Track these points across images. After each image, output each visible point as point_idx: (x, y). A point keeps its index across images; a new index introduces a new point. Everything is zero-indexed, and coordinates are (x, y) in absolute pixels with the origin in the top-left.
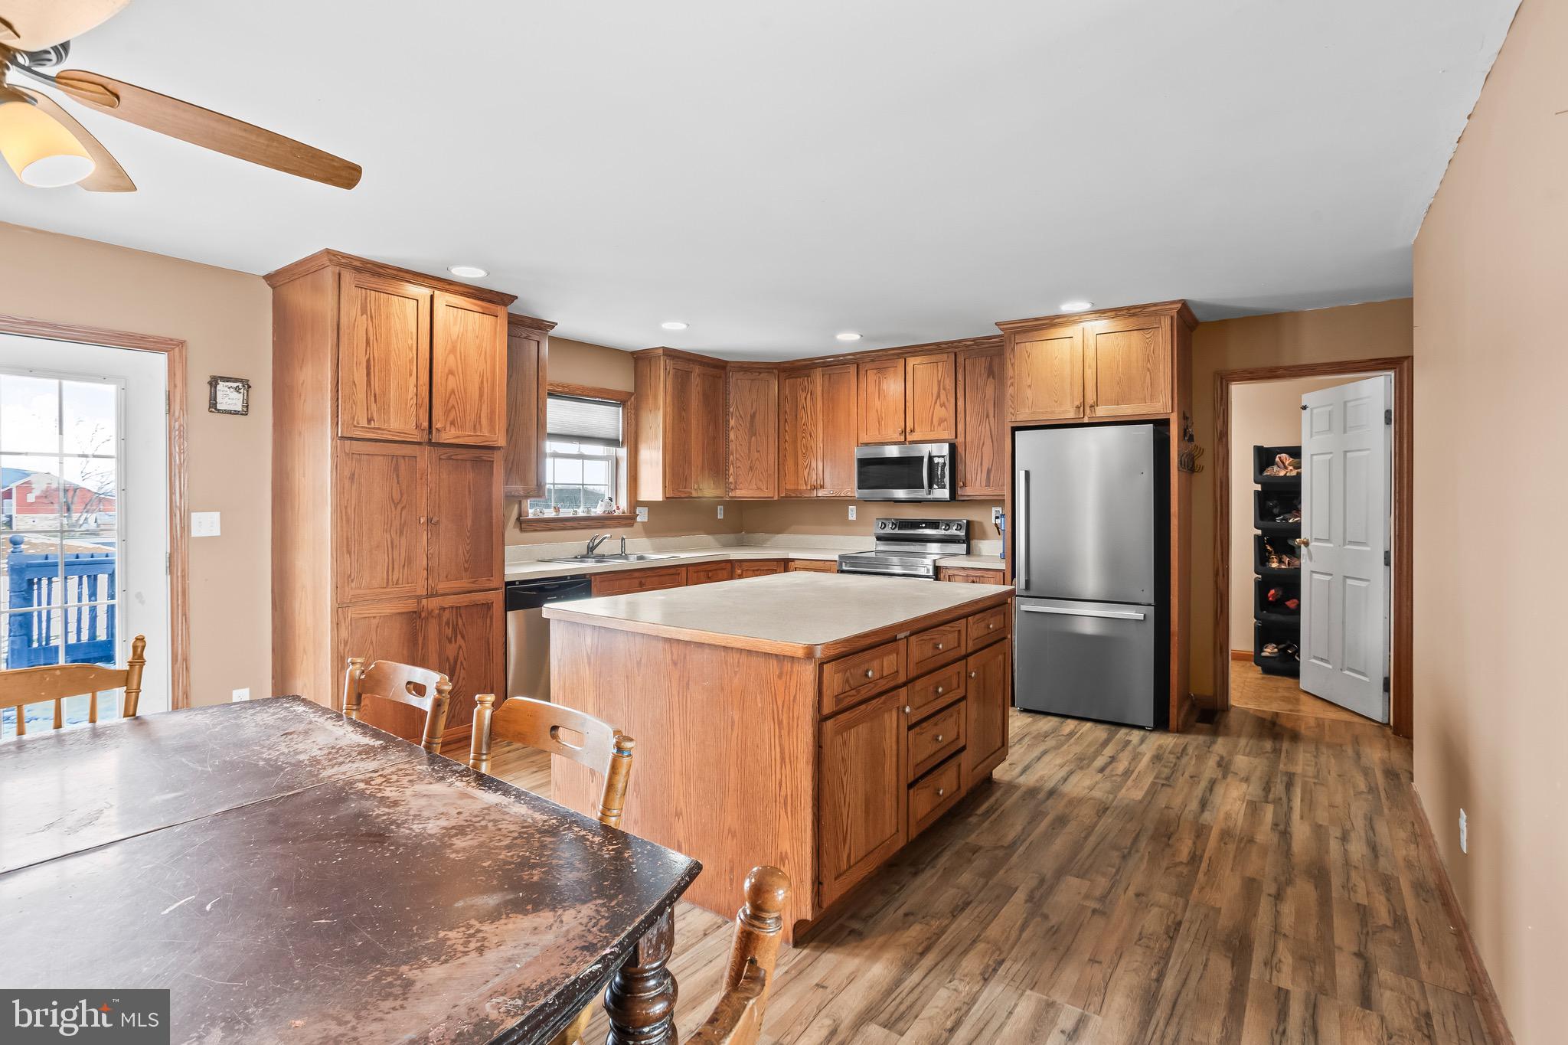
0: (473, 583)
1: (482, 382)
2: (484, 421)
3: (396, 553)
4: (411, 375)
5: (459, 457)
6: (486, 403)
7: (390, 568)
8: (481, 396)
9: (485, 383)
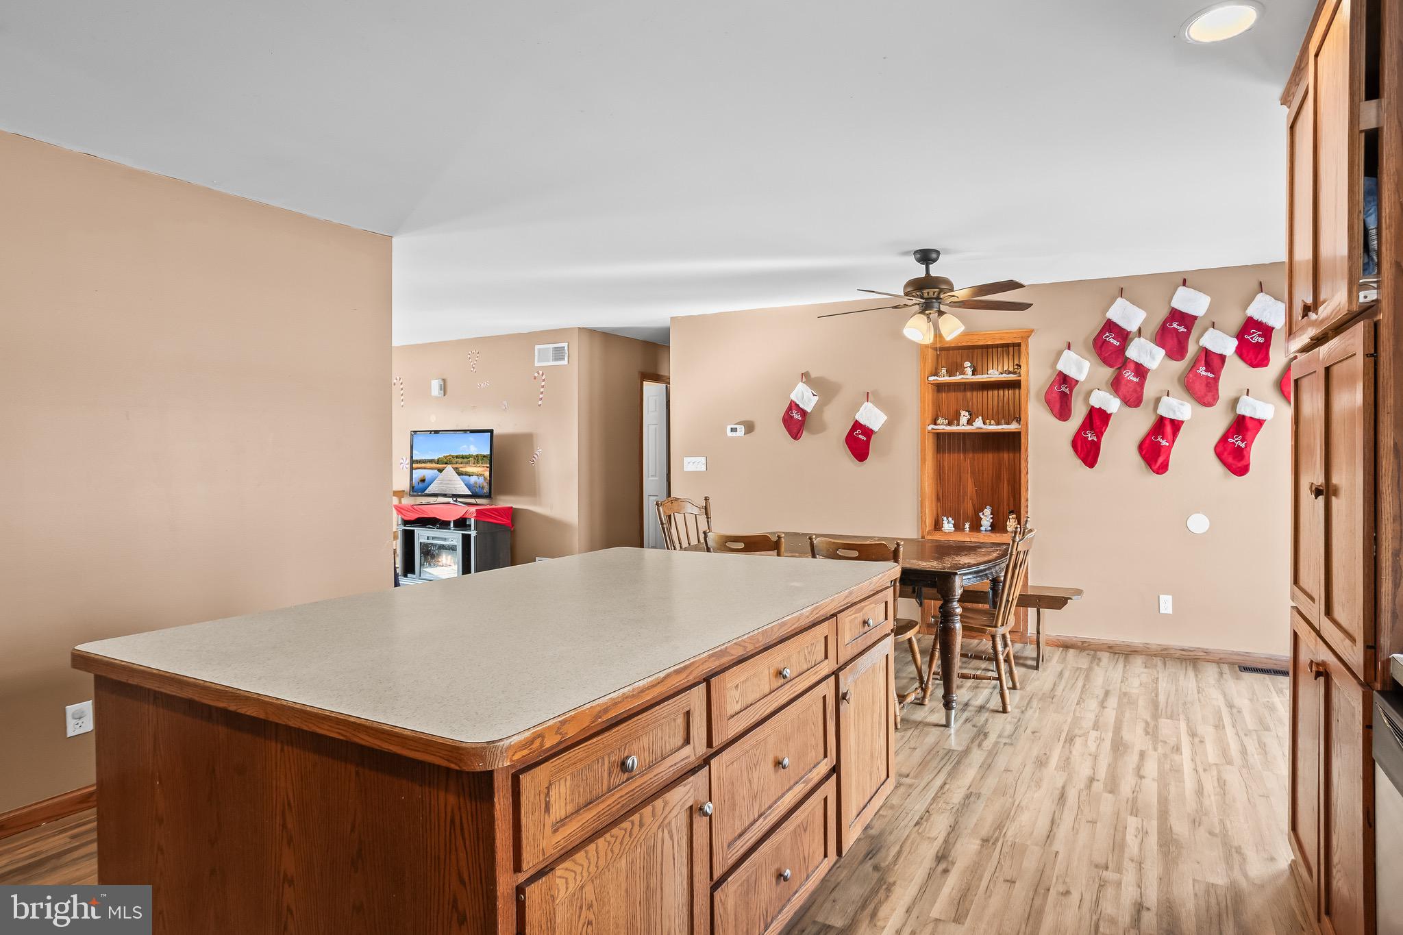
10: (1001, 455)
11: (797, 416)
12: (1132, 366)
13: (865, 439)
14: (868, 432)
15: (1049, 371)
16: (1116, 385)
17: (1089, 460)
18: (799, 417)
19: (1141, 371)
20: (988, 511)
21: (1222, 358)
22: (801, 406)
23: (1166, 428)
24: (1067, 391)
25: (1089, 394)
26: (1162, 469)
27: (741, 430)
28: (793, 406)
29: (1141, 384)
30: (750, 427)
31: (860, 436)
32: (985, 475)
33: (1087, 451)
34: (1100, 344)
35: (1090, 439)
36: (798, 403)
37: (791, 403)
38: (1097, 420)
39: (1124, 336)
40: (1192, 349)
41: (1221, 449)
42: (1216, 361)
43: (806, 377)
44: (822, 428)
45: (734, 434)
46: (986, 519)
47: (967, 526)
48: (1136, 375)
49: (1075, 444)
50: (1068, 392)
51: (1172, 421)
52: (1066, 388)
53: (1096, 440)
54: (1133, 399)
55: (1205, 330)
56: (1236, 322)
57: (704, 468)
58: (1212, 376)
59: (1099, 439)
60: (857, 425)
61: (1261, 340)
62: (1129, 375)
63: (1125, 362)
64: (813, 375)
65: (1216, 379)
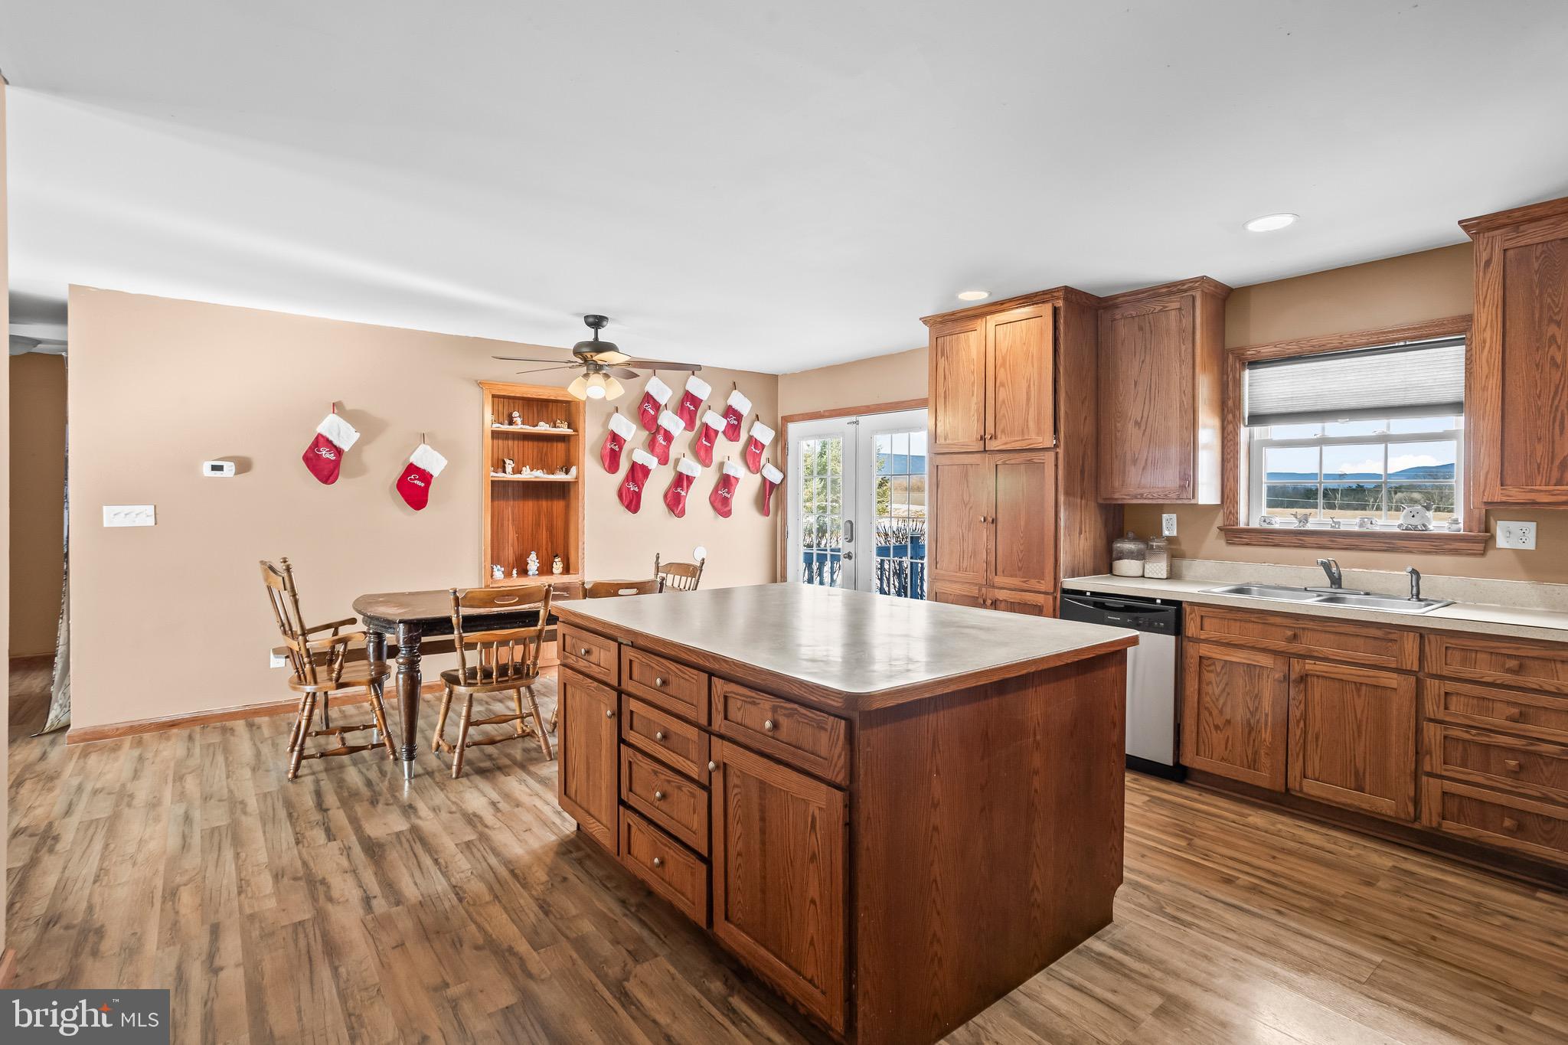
0: (1024, 582)
1: (1029, 386)
2: (1032, 425)
3: (965, 544)
4: (973, 395)
5: (1013, 462)
6: (1033, 406)
7: (961, 556)
8: (1028, 399)
9: (1032, 385)
10: (540, 502)
11: (326, 454)
12: (662, 432)
13: (423, 485)
14: (426, 477)
15: (601, 430)
16: (651, 446)
17: (632, 507)
18: (332, 457)
19: (668, 437)
20: (533, 556)
21: (716, 432)
22: (336, 442)
23: (682, 481)
24: (617, 448)
25: (631, 451)
26: (682, 514)
27: (229, 469)
28: (321, 441)
29: (668, 447)
30: (243, 466)
31: (415, 482)
32: (526, 522)
33: (631, 501)
34: (642, 411)
35: (632, 489)
36: (331, 438)
37: (317, 438)
38: (639, 473)
39: (657, 406)
40: (698, 423)
41: (712, 499)
42: (713, 434)
43: (337, 407)
44: (361, 470)
45: (218, 474)
46: (533, 564)
47: (515, 572)
48: (664, 440)
49: (620, 495)
50: (617, 450)
51: (688, 477)
52: (615, 445)
53: (637, 490)
54: (664, 460)
55: (706, 411)
56: (721, 407)
57: (151, 522)
58: (709, 445)
59: (640, 489)
60: (412, 469)
61: (736, 423)
62: (660, 439)
63: (659, 428)
64: (349, 406)
65: (711, 448)
